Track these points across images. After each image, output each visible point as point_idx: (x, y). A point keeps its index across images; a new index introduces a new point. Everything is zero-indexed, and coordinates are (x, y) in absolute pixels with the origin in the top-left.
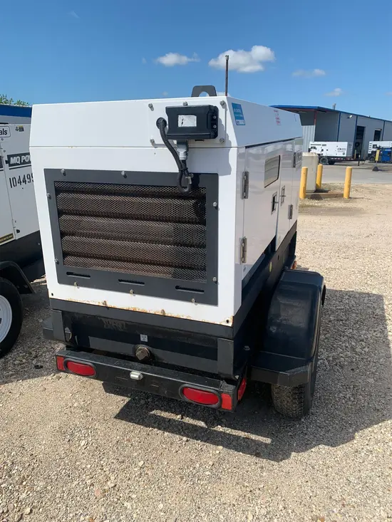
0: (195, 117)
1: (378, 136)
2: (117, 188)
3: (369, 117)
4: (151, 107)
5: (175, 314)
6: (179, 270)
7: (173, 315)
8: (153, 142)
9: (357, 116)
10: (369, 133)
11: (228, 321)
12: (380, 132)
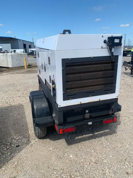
0: (119, 40)
1: (30, 47)
2: (89, 63)
3: (26, 41)
4: (103, 36)
5: (103, 99)
6: (105, 85)
7: (103, 100)
8: (102, 47)
9: (23, 40)
10: (27, 46)
11: (117, 97)
12: (30, 46)
